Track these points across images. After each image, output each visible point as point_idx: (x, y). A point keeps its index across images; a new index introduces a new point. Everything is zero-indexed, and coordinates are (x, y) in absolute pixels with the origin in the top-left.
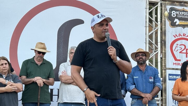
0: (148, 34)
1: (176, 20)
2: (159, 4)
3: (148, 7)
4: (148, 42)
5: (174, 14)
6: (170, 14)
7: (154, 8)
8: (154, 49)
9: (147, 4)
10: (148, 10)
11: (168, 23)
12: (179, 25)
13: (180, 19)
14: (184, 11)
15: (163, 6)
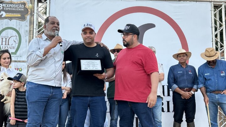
0: (214, 33)
2: (223, 7)
3: (213, 9)
4: (214, 41)
7: (218, 11)
8: (219, 47)
9: (212, 6)
10: (213, 12)
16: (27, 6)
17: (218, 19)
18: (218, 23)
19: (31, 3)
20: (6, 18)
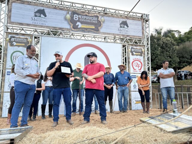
0: (123, 59)
1: (134, 53)
4: (122, 62)
5: (133, 50)
6: (131, 50)
7: (124, 48)
9: (122, 46)
11: (131, 54)
12: (135, 55)
13: (135, 52)
14: (137, 49)
15: (128, 47)
16: (28, 40)
17: (124, 52)
18: (124, 54)
19: (31, 39)
20: (16, 46)
